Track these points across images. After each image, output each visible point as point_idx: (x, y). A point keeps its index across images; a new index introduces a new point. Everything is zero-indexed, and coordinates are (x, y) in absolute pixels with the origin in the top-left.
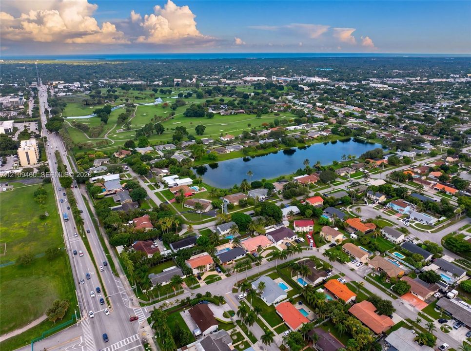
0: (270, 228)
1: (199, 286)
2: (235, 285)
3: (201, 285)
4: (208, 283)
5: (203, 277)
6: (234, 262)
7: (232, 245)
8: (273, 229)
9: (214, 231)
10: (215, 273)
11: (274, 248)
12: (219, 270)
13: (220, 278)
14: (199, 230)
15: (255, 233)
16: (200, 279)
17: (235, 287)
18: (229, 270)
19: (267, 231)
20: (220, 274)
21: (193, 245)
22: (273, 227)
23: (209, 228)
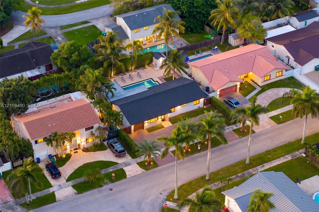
0: (279, 26)
1: (51, 199)
2: (170, 197)
3: (59, 195)
4: (80, 188)
5: (67, 170)
6: (167, 124)
7: (162, 73)
8: (288, 29)
9: (108, 31)
10: (106, 156)
11: (292, 82)
12: (119, 147)
13: (121, 175)
14: (62, 28)
15: (232, 40)
16: (56, 175)
17: (170, 204)
18: (150, 149)
19: (272, 34)
20: (120, 161)
21: (42, 70)
22: (288, 23)
23: (93, 23)
